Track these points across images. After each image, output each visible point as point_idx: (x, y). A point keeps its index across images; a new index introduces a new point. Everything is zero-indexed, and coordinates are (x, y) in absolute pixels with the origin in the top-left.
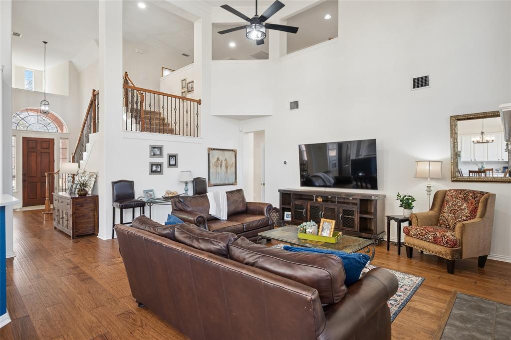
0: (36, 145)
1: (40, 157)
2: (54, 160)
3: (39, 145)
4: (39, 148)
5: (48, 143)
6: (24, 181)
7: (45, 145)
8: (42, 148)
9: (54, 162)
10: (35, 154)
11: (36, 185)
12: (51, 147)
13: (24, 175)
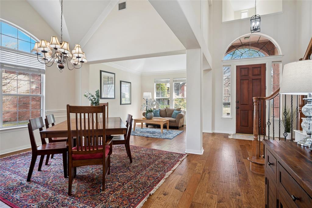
0: (248, 73)
1: (251, 85)
2: (265, 86)
3: (250, 72)
4: (250, 75)
5: (259, 69)
6: (237, 108)
7: (256, 72)
8: (254, 75)
9: (265, 89)
10: (247, 81)
11: (248, 112)
12: (262, 73)
13: (237, 102)
